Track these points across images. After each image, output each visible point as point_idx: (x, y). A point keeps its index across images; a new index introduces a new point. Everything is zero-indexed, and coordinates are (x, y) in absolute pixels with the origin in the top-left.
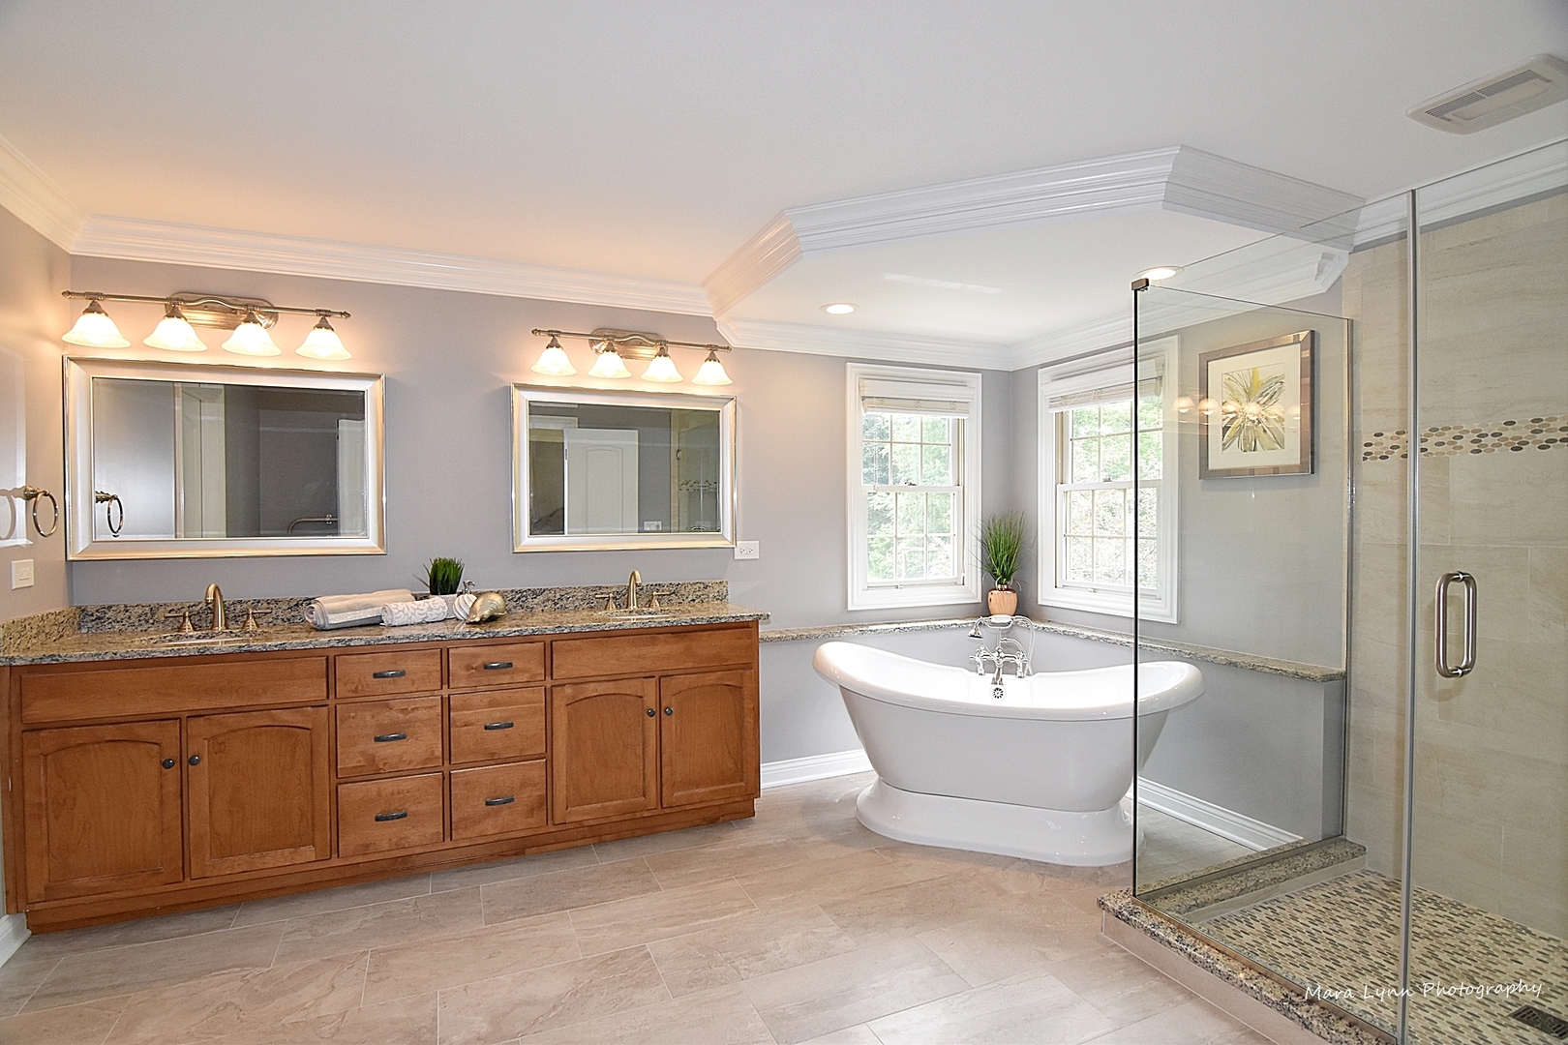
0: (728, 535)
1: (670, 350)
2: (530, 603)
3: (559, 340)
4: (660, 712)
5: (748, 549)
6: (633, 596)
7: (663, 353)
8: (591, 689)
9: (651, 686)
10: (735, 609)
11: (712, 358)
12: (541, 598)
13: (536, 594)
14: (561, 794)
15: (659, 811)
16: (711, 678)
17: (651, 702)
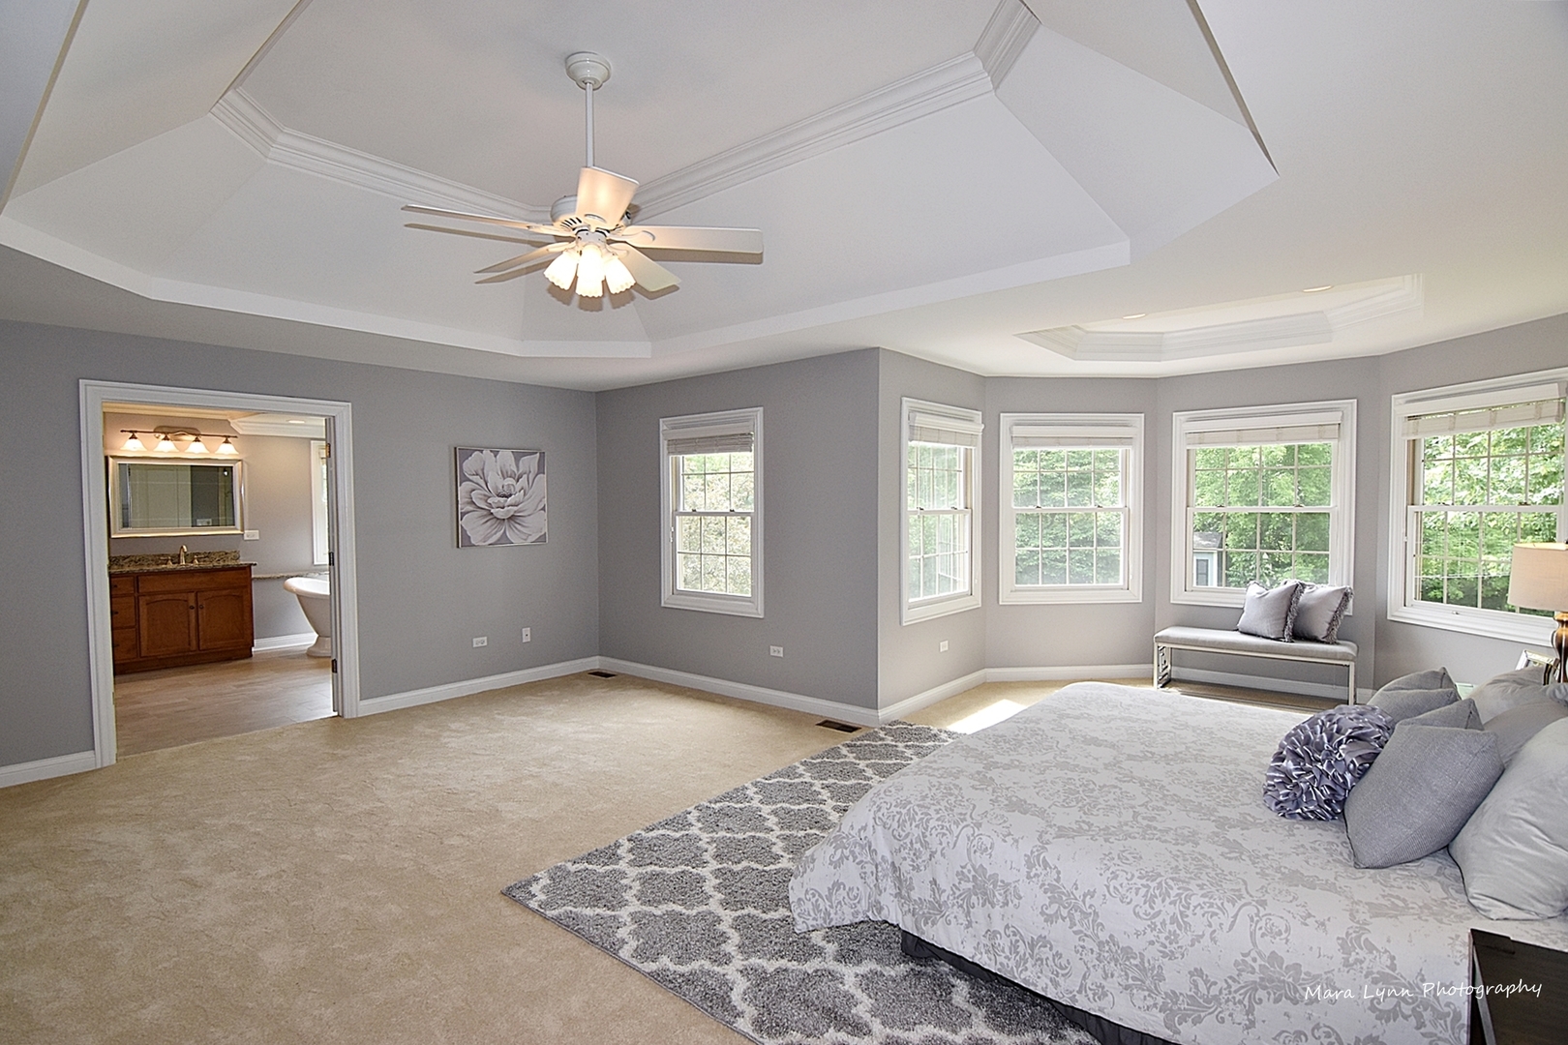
0: (239, 527)
1: (201, 438)
2: (121, 562)
3: (136, 435)
4: (198, 607)
5: (251, 534)
6: (182, 558)
7: (197, 440)
8: (159, 597)
9: (192, 597)
10: (242, 562)
11: (227, 442)
12: (127, 560)
13: (125, 558)
14: (144, 644)
15: (198, 652)
16: (224, 592)
17: (192, 603)
